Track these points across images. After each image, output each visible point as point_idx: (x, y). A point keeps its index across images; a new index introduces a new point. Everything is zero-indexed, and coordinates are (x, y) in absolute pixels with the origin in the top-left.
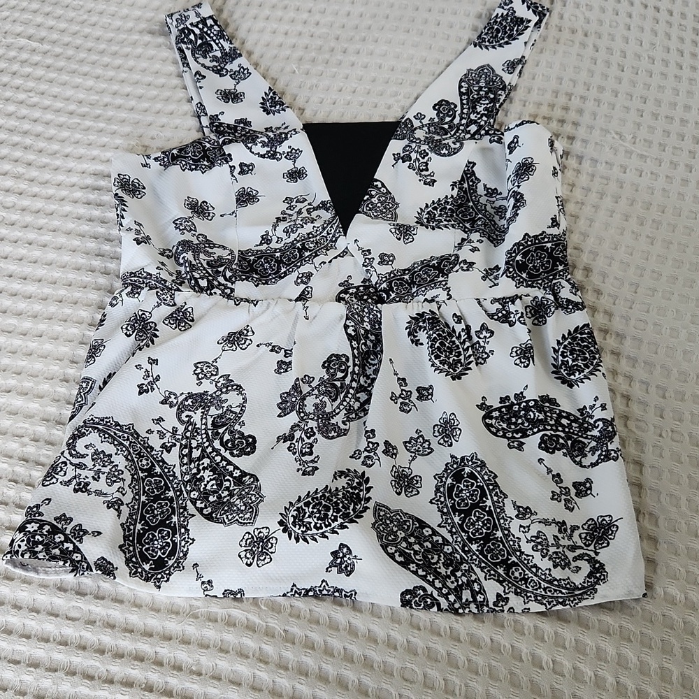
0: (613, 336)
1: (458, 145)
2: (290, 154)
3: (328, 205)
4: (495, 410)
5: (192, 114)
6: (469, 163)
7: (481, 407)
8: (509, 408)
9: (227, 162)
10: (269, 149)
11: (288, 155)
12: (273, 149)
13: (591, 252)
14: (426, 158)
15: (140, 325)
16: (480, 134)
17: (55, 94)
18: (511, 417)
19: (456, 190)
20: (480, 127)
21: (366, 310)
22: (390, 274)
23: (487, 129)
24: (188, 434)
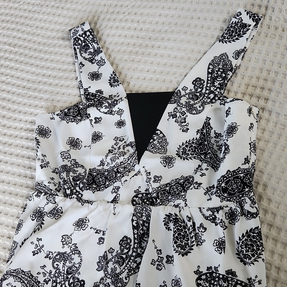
0: (275, 229)
1: (202, 108)
2: (119, 112)
3: (133, 144)
4: (204, 274)
5: (77, 87)
6: (208, 118)
7: (196, 272)
8: (211, 274)
9: (88, 118)
10: (109, 109)
11: (118, 112)
12: (111, 109)
13: (268, 174)
14: (185, 115)
15: (38, 215)
16: (215, 99)
17: (18, 76)
18: (211, 280)
19: (199, 134)
20: (216, 95)
21: (144, 209)
22: (158, 188)
23: (219, 96)
24: (56, 275)
